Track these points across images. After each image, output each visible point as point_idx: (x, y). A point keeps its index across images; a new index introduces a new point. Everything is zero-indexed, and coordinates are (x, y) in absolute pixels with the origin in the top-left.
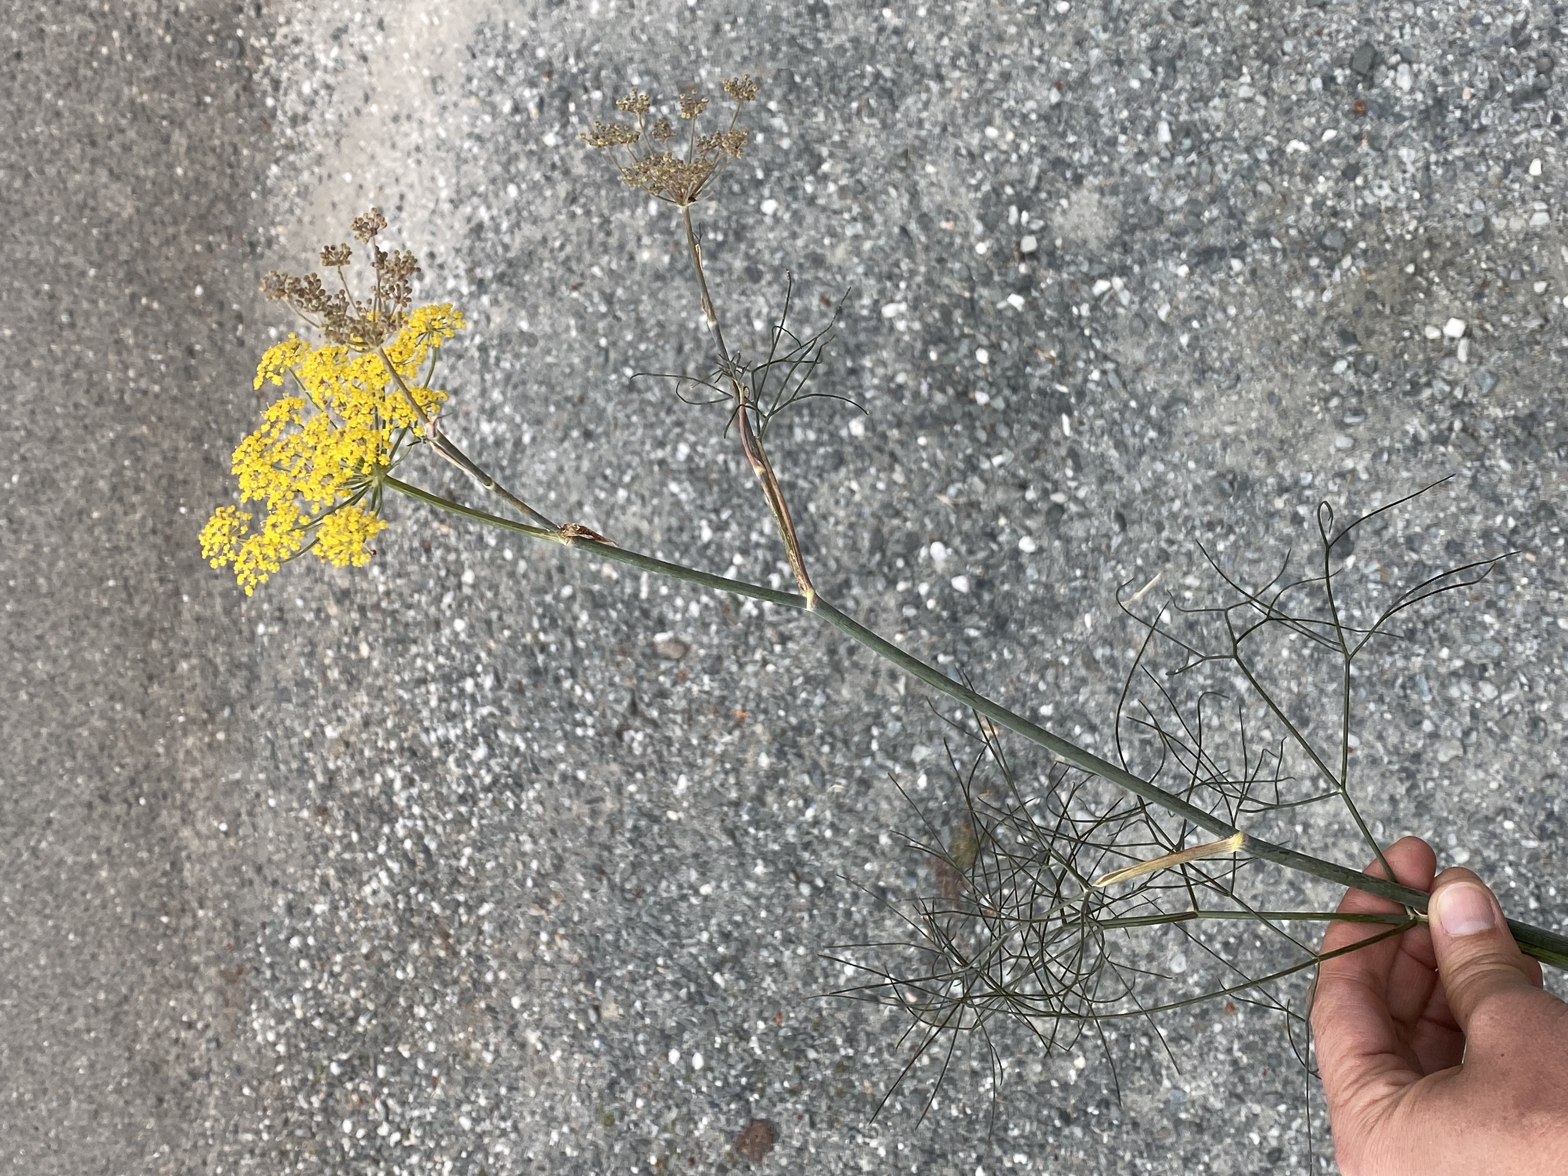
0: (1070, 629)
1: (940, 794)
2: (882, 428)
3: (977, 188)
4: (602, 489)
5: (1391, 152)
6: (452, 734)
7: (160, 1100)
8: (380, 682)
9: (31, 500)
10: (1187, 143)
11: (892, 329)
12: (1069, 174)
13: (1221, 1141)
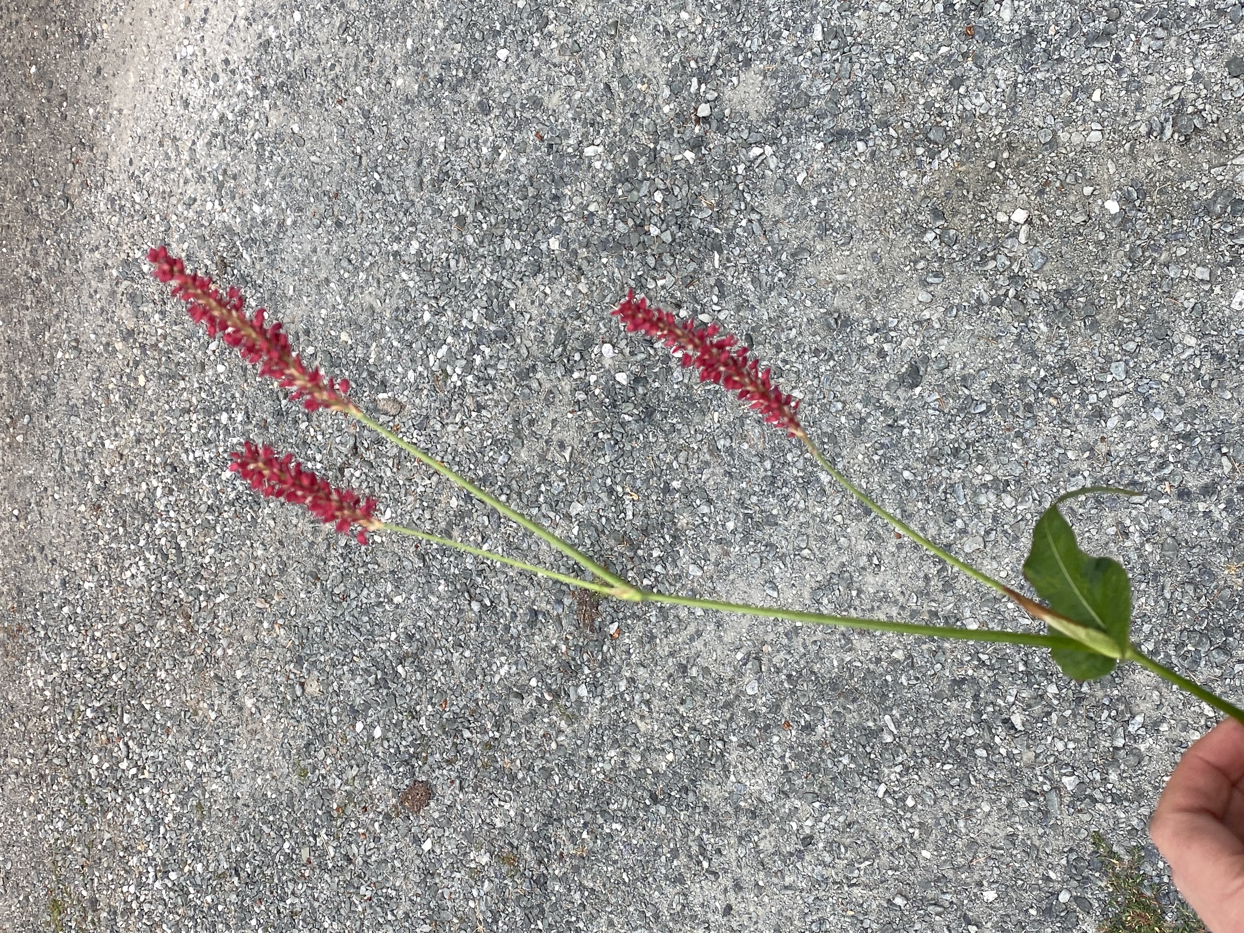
4: (346, 270)
5: (989, 70)
6: (206, 457)
8: (152, 408)
10: (835, 43)
13: (768, 827)
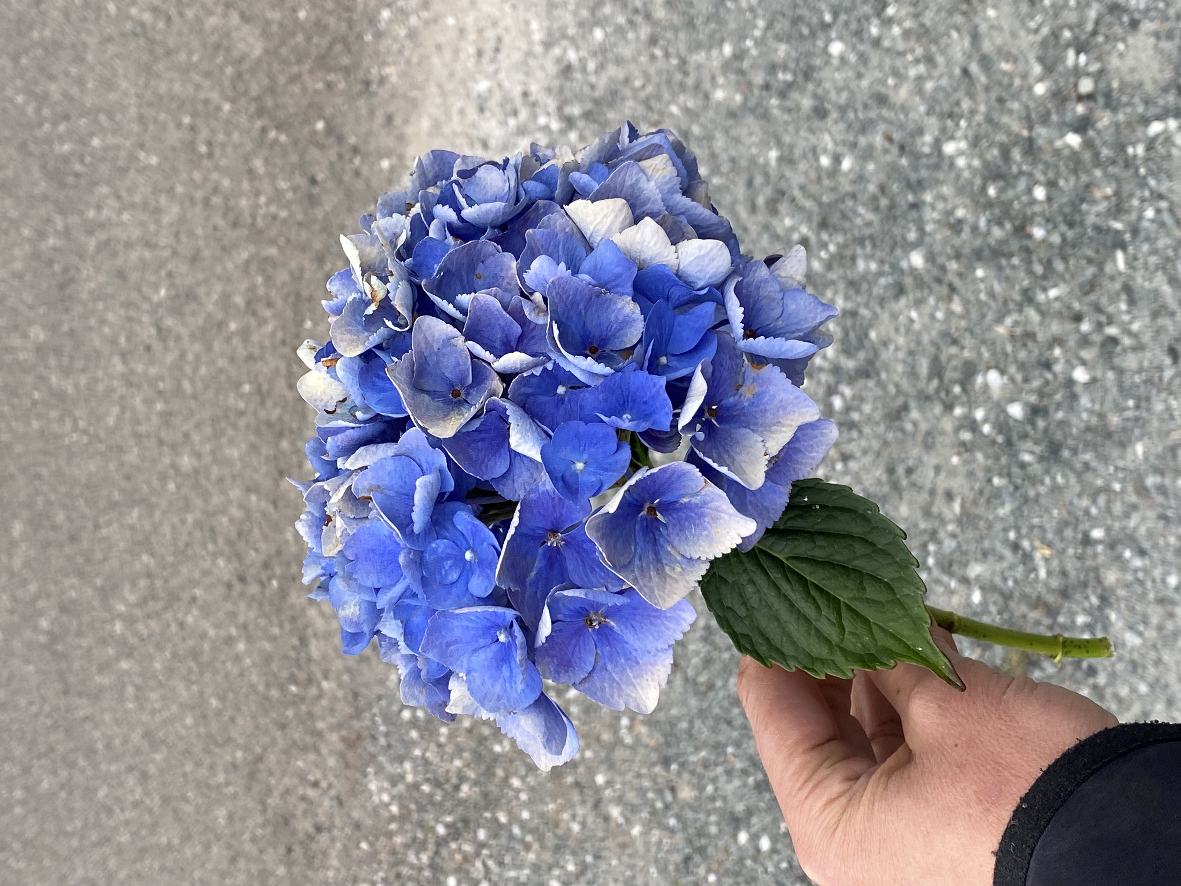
0: (1122, 457)
1: (993, 609)
2: (941, 260)
3: (1036, 31)
7: (289, 850)
9: (176, 311)
11: (952, 165)
12: (1125, 19)
